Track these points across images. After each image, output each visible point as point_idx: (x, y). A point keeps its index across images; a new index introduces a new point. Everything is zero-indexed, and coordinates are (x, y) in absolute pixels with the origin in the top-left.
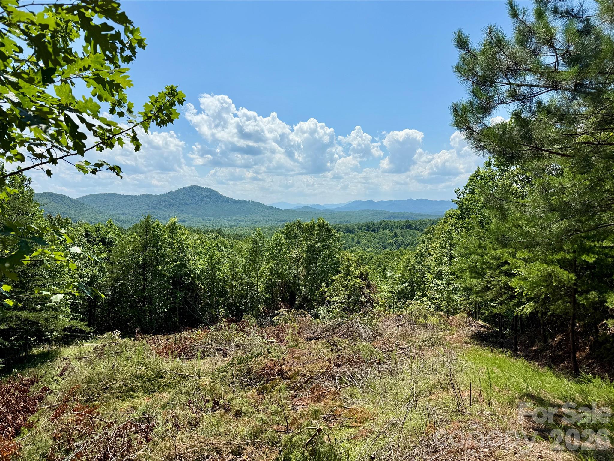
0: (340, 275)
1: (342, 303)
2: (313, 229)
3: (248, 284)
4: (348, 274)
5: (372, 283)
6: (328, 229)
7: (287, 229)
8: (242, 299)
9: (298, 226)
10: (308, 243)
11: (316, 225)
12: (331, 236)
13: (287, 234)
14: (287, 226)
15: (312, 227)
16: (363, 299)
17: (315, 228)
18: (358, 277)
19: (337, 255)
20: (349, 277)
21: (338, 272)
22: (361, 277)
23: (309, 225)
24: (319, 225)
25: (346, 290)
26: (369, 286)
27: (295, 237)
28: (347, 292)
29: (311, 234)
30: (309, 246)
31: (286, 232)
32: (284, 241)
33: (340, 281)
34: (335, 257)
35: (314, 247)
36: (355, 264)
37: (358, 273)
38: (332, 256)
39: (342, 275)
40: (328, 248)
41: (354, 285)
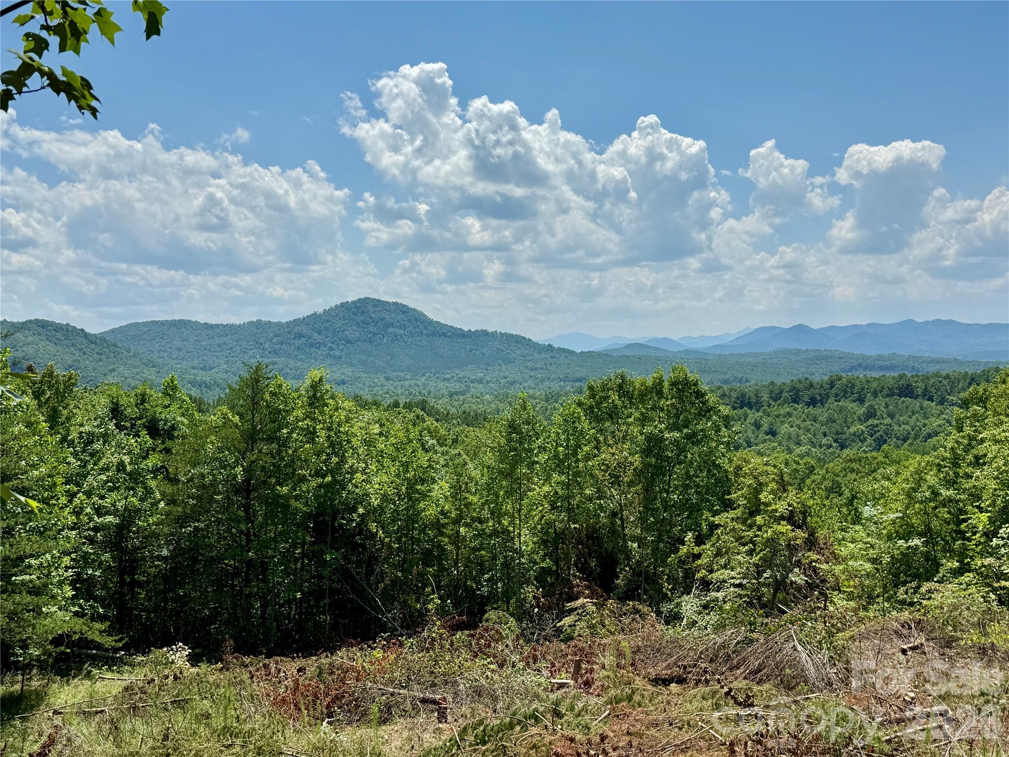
0: (732, 514)
1: (740, 586)
2: (660, 394)
3: (495, 533)
4: (758, 512)
5: (821, 533)
6: (700, 395)
7: (593, 396)
8: (482, 572)
9: (620, 386)
10: (648, 429)
11: (666, 384)
12: (706, 411)
13: (591, 407)
14: (591, 388)
15: (657, 389)
16: (797, 577)
17: (665, 390)
18: (782, 518)
19: (723, 462)
20: (759, 519)
21: (729, 505)
22: (790, 518)
23: (650, 383)
24: (674, 384)
25: (750, 553)
26: (811, 543)
27: (613, 415)
28: (755, 559)
29: (654, 408)
30: (649, 438)
31: (588, 402)
32: (586, 425)
33: (734, 530)
34: (718, 467)
35: (662, 440)
36: (773, 485)
37: (781, 507)
38: (709, 464)
39: (738, 512)
40: (699, 442)
41: (771, 542)
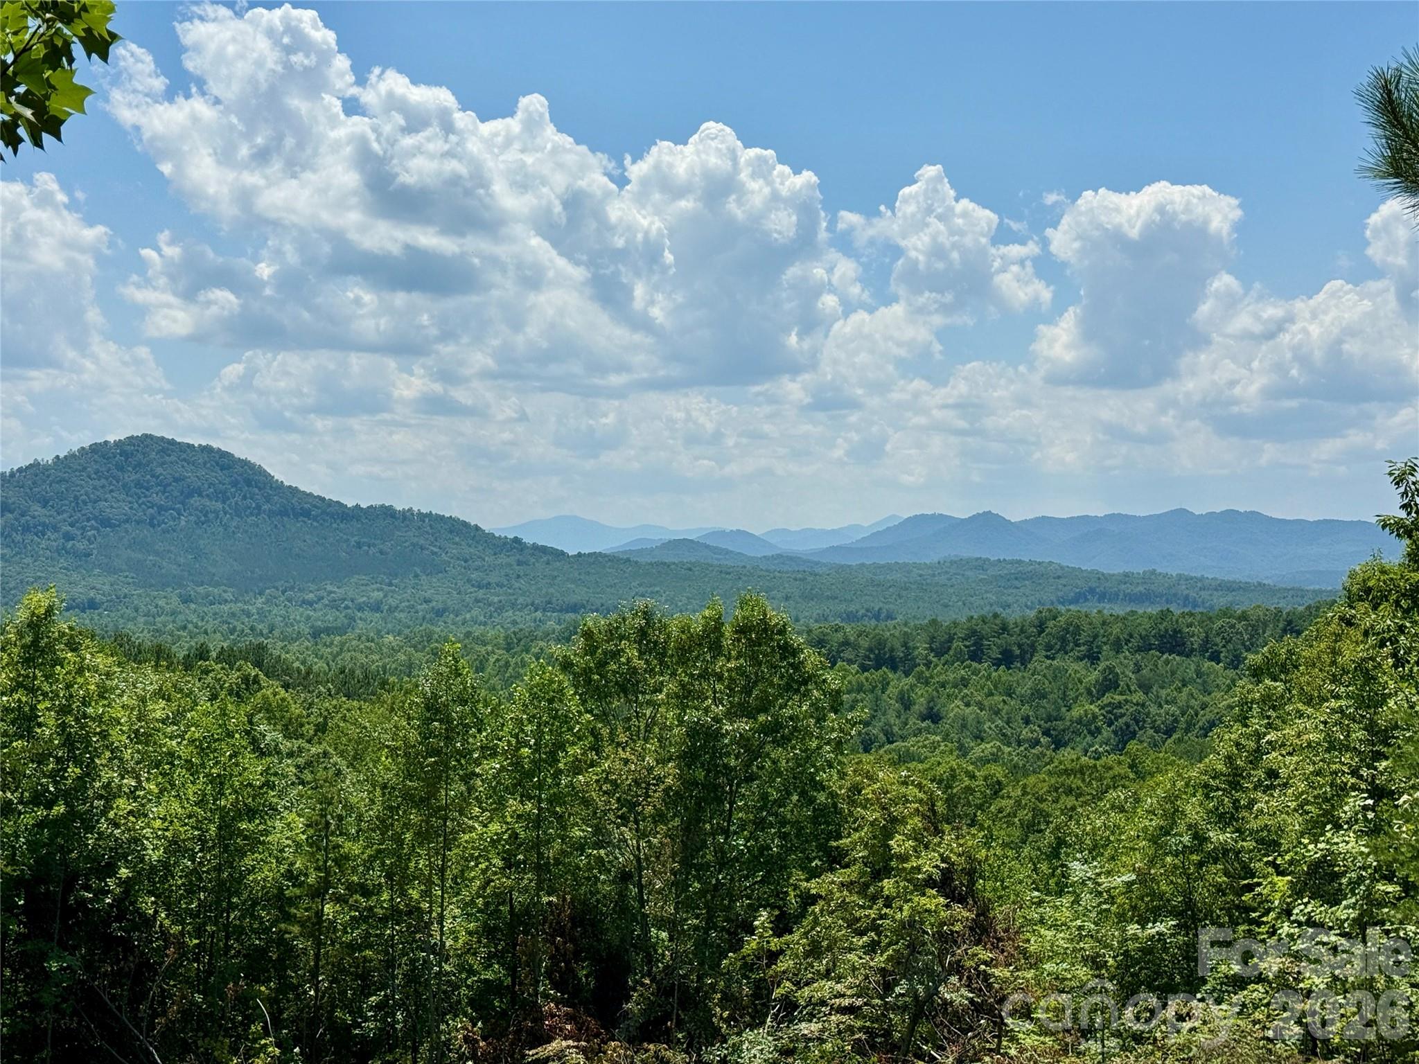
0: (841, 876)
1: (850, 1010)
2: (716, 648)
3: (394, 914)
4: (880, 872)
5: (999, 912)
6: (788, 651)
7: (591, 650)
8: (366, 992)
9: (643, 633)
10: (692, 716)
11: (728, 630)
12: (798, 682)
13: (587, 671)
14: (588, 635)
15: (711, 638)
16: (955, 993)
17: (727, 642)
18: (930, 882)
19: (830, 778)
20: (888, 885)
21: (836, 859)
22: (945, 883)
23: (697, 628)
24: (742, 630)
25: (872, 948)
26: (982, 930)
27: (629, 685)
28: (880, 960)
29: (704, 675)
30: (694, 731)
31: (580, 661)
32: (574, 706)
33: (843, 905)
34: (821, 787)
35: (717, 735)
36: (916, 822)
37: (928, 863)
38: (801, 782)
39: (852, 874)
40: (785, 741)
41: (911, 925)
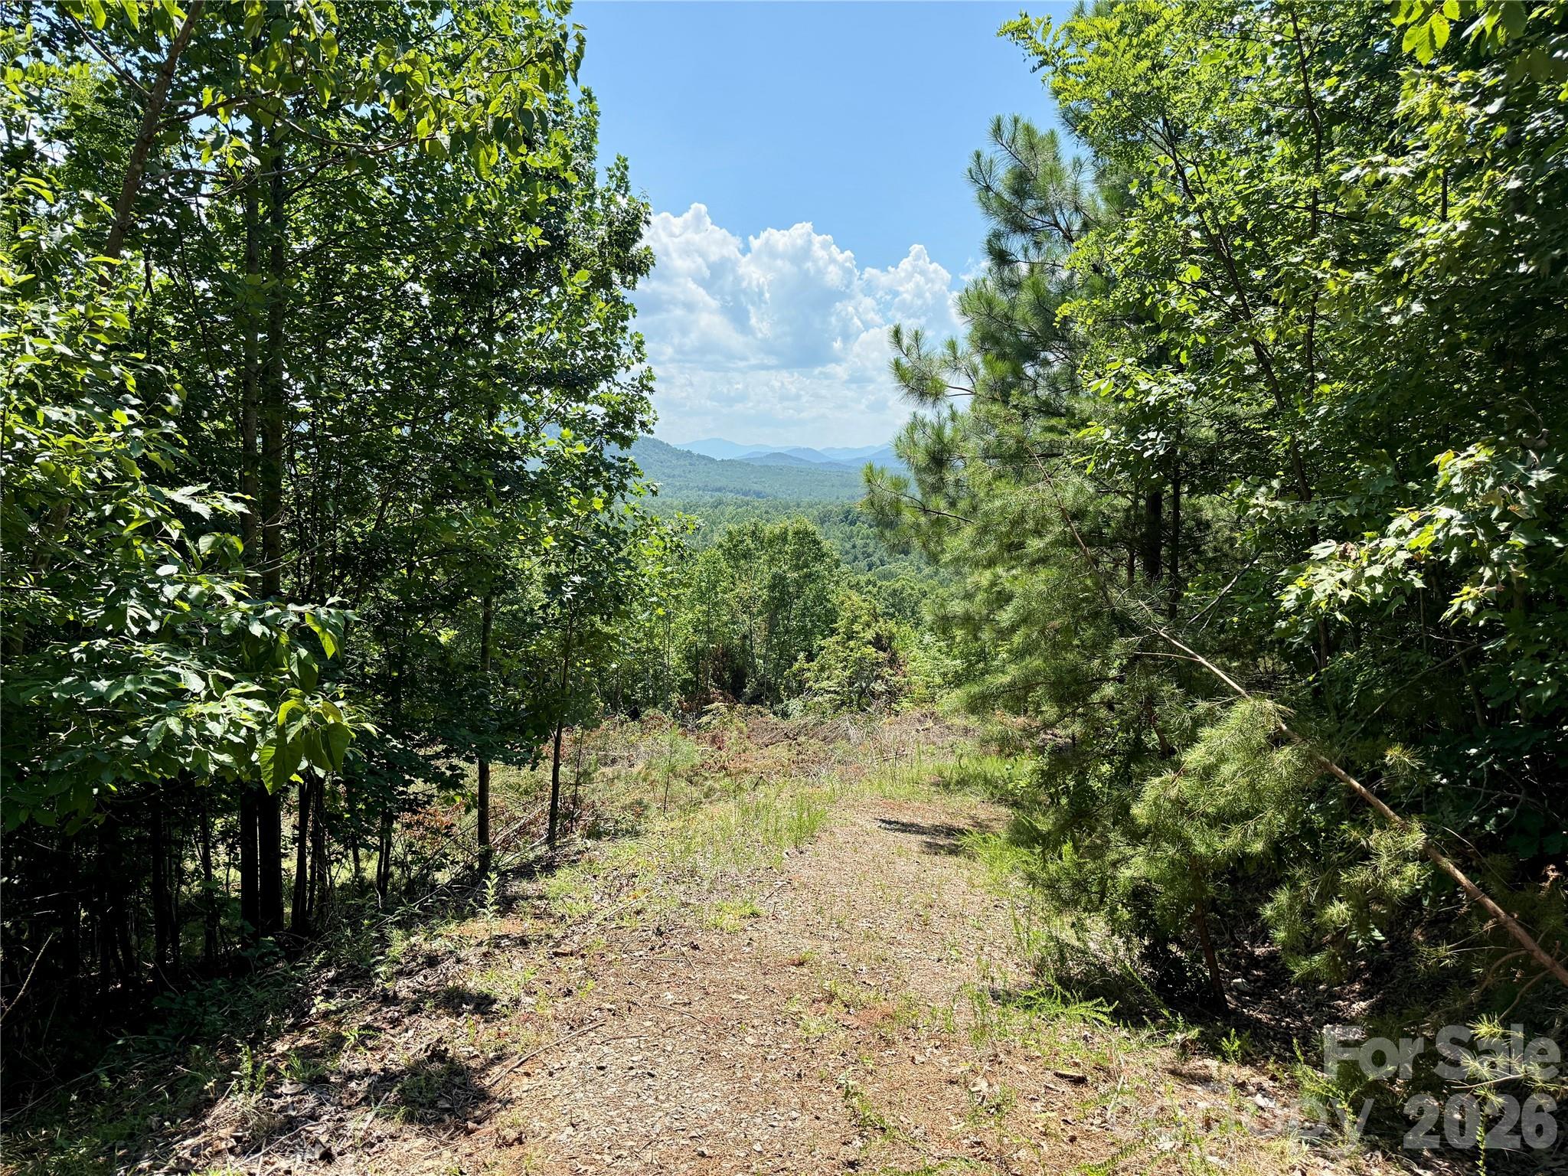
0: (835, 638)
1: (835, 692)
2: (785, 540)
3: (648, 651)
4: (850, 638)
5: (901, 654)
6: (816, 542)
7: (731, 540)
8: (635, 682)
9: (754, 533)
10: (774, 570)
11: (790, 534)
12: (820, 557)
13: (729, 549)
14: (730, 533)
15: (783, 537)
16: (879, 687)
17: (790, 538)
18: (870, 643)
19: (832, 597)
20: (852, 643)
21: (833, 632)
22: (878, 643)
23: (777, 531)
24: (796, 533)
25: (845, 668)
26: (893, 661)
27: (747, 555)
28: (847, 673)
29: (780, 552)
30: (774, 577)
31: (727, 545)
32: (724, 564)
33: (835, 652)
34: (828, 601)
35: (785, 578)
36: (865, 618)
37: (869, 635)
38: (821, 598)
39: (838, 638)
40: (814, 581)
41: (862, 659)
